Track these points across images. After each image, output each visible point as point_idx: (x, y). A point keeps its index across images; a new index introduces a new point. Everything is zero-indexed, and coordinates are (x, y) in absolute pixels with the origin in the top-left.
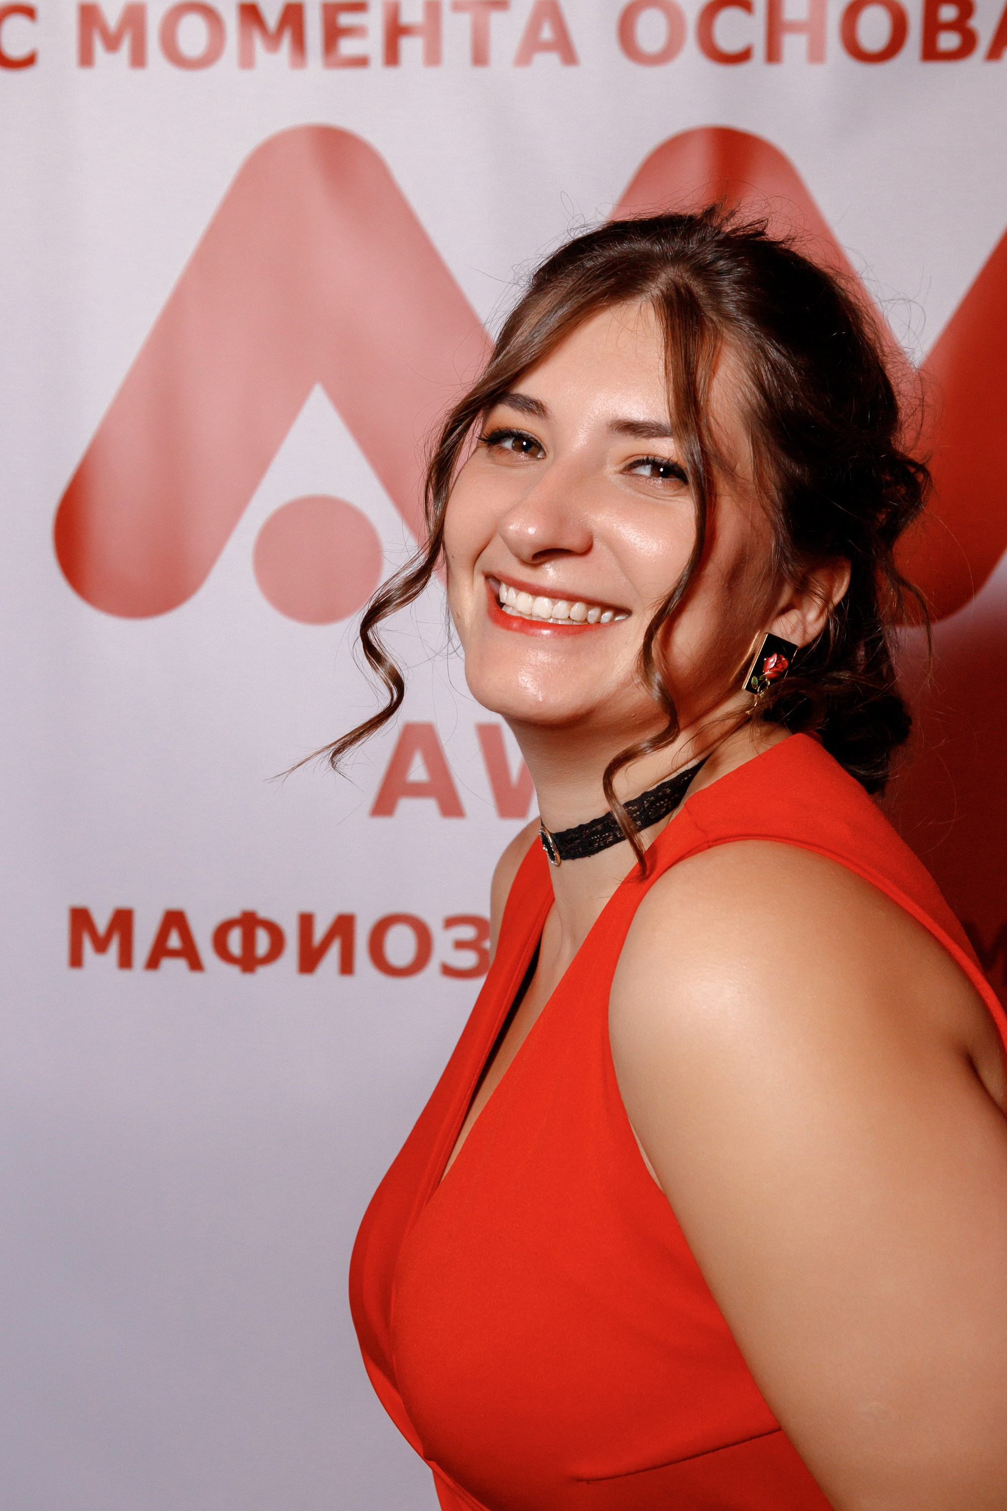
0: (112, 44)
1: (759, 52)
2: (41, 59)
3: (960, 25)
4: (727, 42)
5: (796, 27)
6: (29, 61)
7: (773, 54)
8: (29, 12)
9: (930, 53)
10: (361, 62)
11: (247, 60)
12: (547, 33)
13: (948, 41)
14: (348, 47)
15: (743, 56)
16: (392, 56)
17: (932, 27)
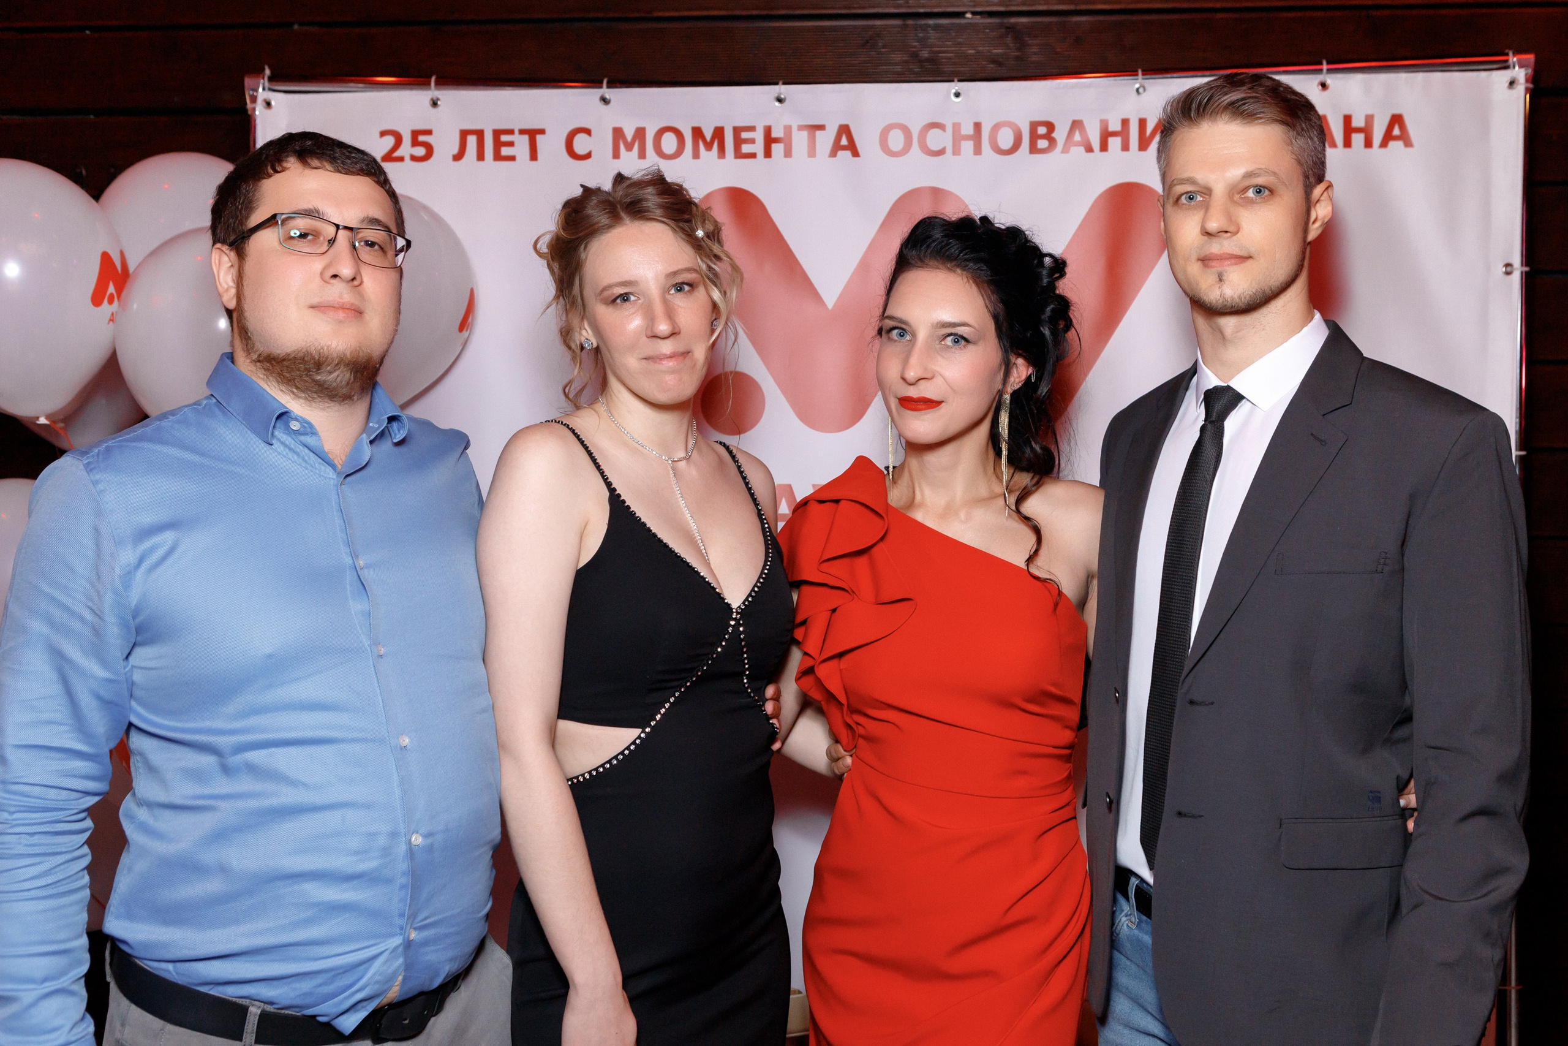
0: (629, 148)
1: (949, 150)
2: (593, 154)
3: (1049, 136)
4: (934, 146)
5: (967, 138)
6: (588, 156)
7: (956, 151)
8: (588, 132)
9: (1034, 149)
10: (753, 156)
11: (696, 155)
12: (844, 141)
13: (1042, 144)
14: (746, 148)
15: (941, 152)
16: (768, 154)
17: (1034, 137)
